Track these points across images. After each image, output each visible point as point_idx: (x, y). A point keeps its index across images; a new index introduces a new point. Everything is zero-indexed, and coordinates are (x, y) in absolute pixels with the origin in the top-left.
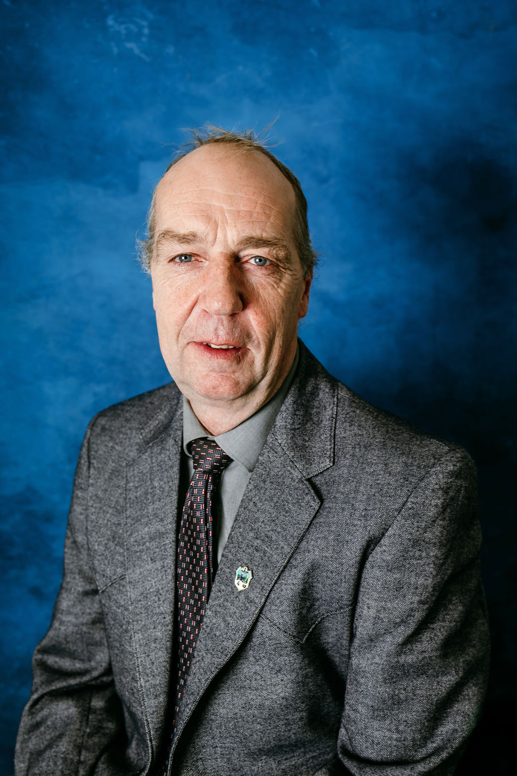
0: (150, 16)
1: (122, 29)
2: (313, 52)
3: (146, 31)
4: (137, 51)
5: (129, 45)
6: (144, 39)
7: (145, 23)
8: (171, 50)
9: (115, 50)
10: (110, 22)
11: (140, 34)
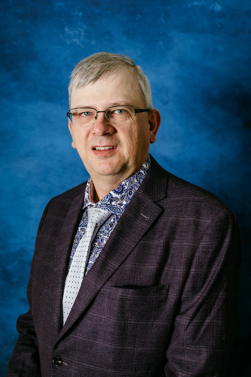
0: (85, 27)
1: (72, 33)
2: (161, 43)
3: (83, 34)
4: (78, 43)
5: (75, 40)
6: (82, 37)
7: (82, 30)
8: (94, 42)
9: (68, 42)
10: (66, 29)
11: (80, 35)
